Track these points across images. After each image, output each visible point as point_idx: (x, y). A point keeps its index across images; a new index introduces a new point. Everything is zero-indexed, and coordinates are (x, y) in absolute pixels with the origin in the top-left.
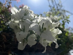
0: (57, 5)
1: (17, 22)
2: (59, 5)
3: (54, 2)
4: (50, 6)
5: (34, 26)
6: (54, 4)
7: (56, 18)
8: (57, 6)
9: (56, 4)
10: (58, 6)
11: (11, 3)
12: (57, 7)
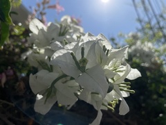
0: (158, 17)
1: (42, 51)
2: (161, 16)
3: (151, 11)
4: (140, 21)
5: (61, 54)
6: (150, 16)
7: (150, 48)
8: (157, 19)
9: (155, 16)
10: (161, 19)
11: (45, 14)
12: (158, 23)
